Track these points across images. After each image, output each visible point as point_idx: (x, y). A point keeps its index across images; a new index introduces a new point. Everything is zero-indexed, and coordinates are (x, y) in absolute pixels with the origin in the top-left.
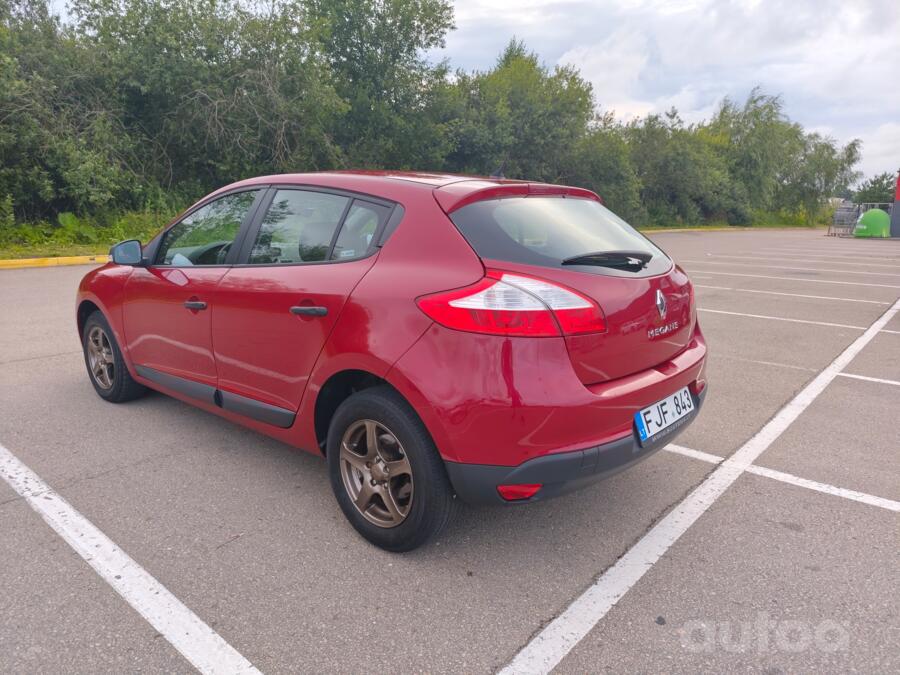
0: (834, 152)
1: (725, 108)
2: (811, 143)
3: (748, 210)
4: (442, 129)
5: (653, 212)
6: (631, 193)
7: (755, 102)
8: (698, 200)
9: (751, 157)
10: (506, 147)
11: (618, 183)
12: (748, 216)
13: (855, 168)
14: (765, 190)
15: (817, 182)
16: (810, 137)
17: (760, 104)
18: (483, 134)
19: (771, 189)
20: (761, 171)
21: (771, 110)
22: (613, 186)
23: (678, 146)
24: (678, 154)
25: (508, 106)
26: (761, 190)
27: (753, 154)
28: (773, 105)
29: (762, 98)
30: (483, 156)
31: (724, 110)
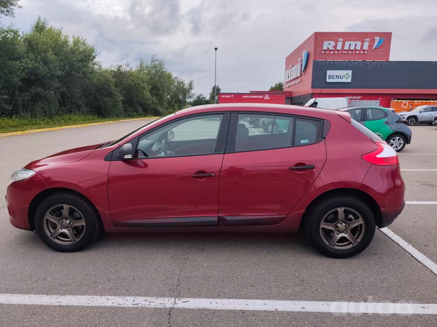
0: (184, 85)
1: (141, 63)
2: (176, 81)
3: (160, 109)
4: (17, 64)
5: (126, 111)
6: (118, 101)
7: (154, 61)
8: (142, 105)
9: (157, 86)
10: (58, 77)
11: (110, 97)
12: (160, 111)
13: (193, 92)
14: (164, 100)
15: (180, 97)
16: (175, 78)
17: (157, 63)
18: (42, 69)
19: (166, 100)
20: (161, 91)
21: (161, 66)
22: (109, 98)
23: (134, 80)
24: (135, 84)
25: (54, 54)
26: (162, 100)
27: (157, 84)
28: (161, 64)
29: (157, 60)
30: (44, 81)
31: (141, 65)
